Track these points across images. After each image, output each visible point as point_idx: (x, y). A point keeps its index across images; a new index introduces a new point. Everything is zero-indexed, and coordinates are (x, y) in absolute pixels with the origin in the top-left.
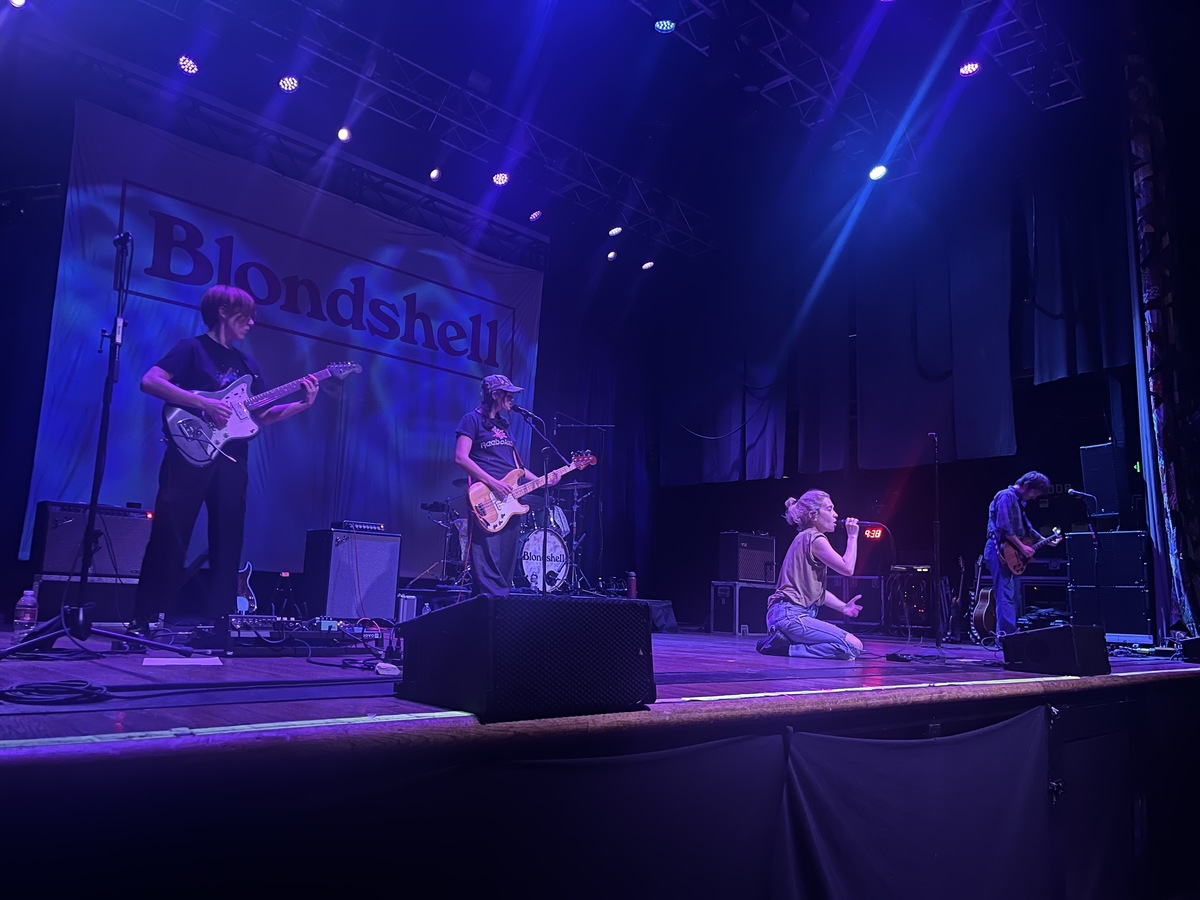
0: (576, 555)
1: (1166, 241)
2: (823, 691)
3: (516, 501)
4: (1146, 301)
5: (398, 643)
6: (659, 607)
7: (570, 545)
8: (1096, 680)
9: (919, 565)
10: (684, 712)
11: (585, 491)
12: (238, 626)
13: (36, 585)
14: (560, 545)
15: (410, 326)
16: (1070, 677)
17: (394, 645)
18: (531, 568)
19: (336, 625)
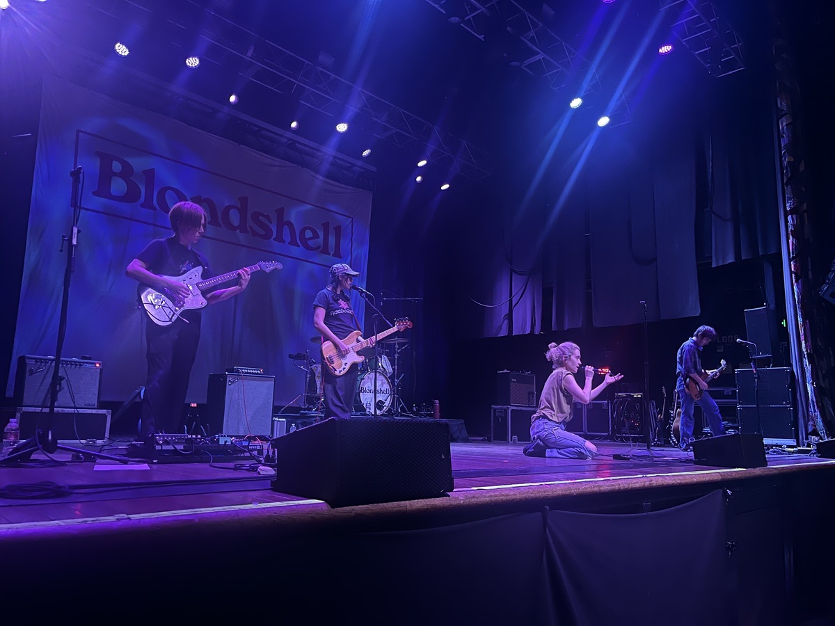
0: (398, 389)
1: (802, 168)
2: (570, 481)
3: (355, 354)
4: (788, 209)
5: (274, 453)
6: (455, 424)
7: (393, 382)
8: (758, 471)
9: (635, 392)
10: (473, 497)
11: (403, 344)
12: (161, 442)
13: (18, 415)
14: (386, 382)
15: (280, 232)
16: (740, 469)
17: (271, 453)
18: (366, 399)
19: (229, 440)
